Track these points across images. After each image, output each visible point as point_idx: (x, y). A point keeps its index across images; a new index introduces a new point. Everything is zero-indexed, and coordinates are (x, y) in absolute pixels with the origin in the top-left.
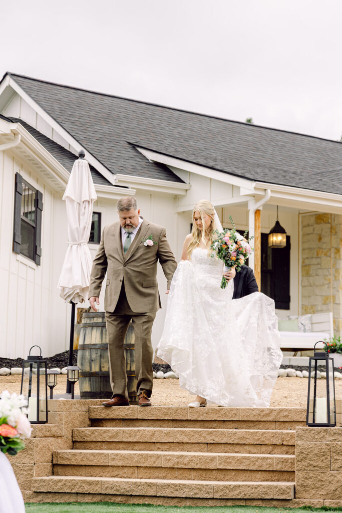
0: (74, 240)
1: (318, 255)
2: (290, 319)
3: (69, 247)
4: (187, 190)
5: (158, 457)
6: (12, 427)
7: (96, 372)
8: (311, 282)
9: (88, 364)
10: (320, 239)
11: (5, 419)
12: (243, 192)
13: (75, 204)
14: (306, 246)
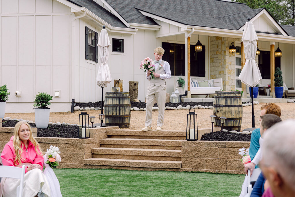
0: (102, 62)
1: (217, 53)
2: (204, 81)
3: (100, 66)
4: (160, 28)
5: (131, 151)
6: (54, 158)
7: (111, 116)
8: (214, 65)
9: (108, 112)
10: (218, 47)
11: (51, 156)
12: (182, 30)
13: (102, 48)
14: (212, 50)
